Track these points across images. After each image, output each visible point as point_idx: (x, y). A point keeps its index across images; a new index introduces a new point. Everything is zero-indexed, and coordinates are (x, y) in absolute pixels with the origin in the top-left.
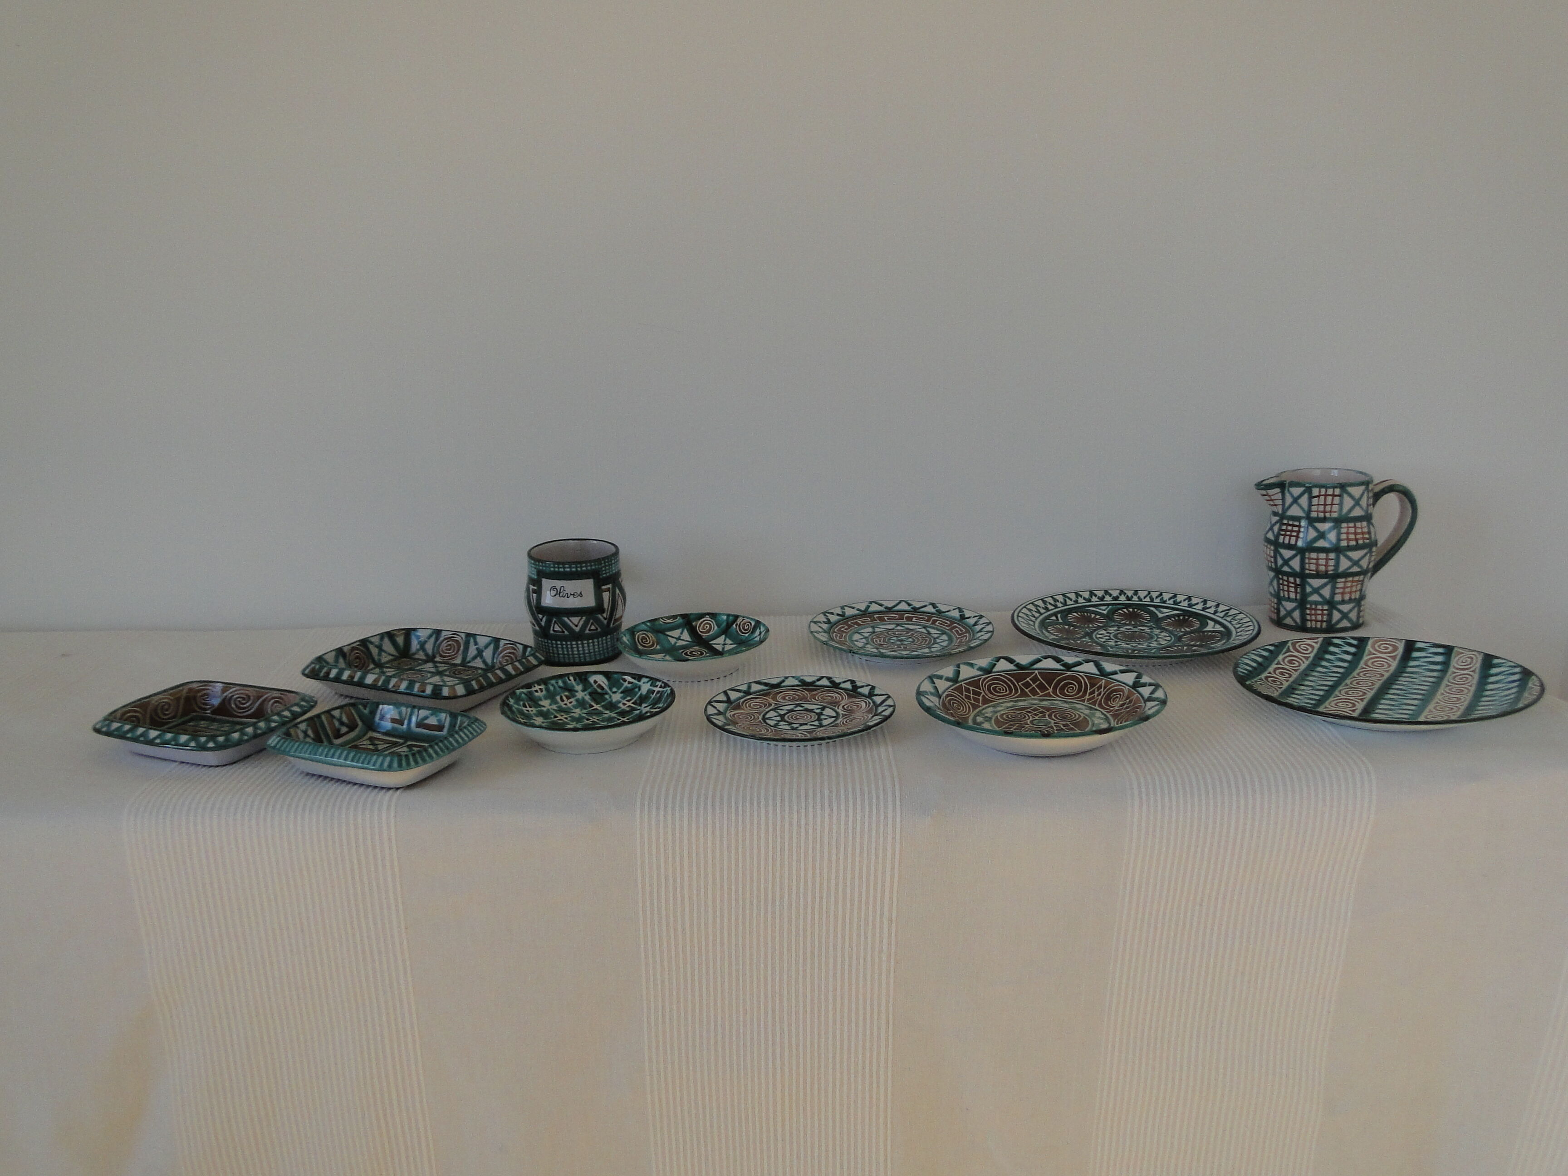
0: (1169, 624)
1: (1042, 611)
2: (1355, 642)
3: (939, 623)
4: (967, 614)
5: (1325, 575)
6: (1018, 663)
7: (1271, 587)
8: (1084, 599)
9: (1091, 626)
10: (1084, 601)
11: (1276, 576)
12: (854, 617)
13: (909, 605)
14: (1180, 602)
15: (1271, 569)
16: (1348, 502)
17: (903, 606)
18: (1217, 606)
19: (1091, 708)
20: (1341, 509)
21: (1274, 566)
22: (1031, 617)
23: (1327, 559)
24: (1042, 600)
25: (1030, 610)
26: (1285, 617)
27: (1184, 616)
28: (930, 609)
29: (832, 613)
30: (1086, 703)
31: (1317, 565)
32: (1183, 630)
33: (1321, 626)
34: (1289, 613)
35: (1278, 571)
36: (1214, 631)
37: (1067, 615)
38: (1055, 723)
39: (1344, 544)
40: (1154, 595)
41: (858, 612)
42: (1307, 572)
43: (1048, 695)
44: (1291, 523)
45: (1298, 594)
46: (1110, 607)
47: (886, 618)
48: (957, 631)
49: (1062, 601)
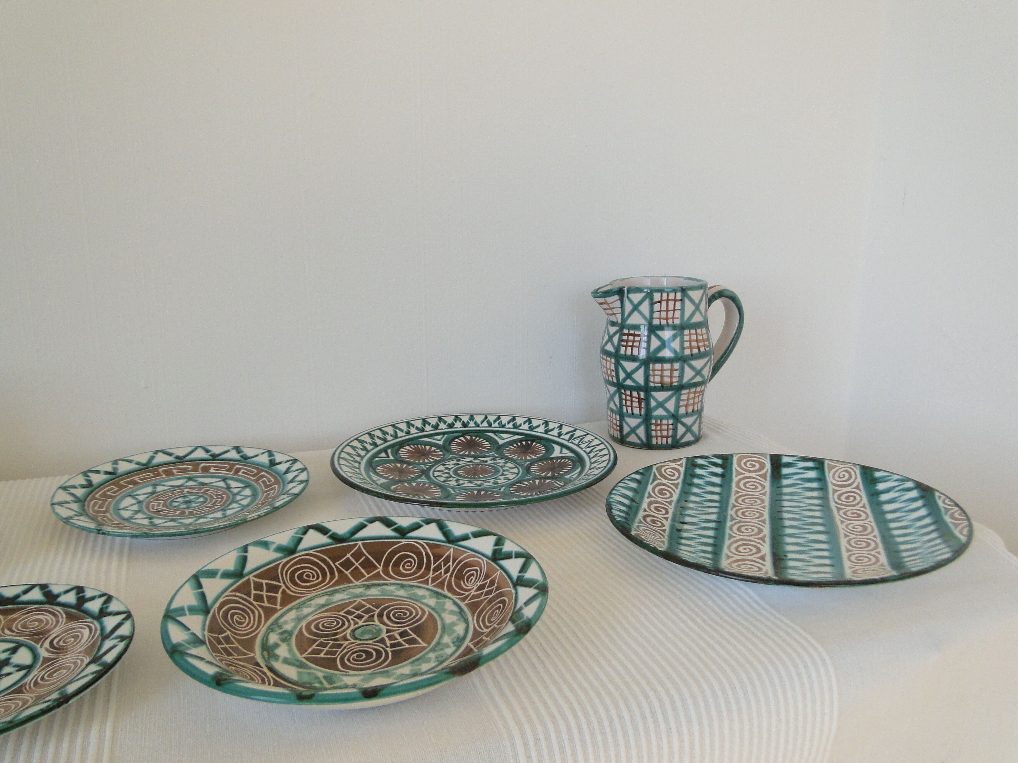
0: (513, 452)
1: (369, 447)
2: (719, 461)
3: (244, 473)
4: (278, 458)
5: (670, 387)
6: (334, 533)
7: (612, 402)
8: (417, 428)
9: (426, 461)
10: (417, 431)
11: (619, 391)
12: (129, 473)
13: (207, 451)
14: (520, 425)
15: (612, 384)
16: (689, 308)
17: (200, 454)
18: (560, 427)
19: (438, 595)
20: (683, 314)
21: (615, 381)
22: (355, 457)
23: (672, 370)
24: (369, 434)
25: (354, 448)
26: (628, 434)
27: (527, 441)
28: (233, 455)
29: (98, 472)
30: (430, 586)
31: (662, 376)
32: (528, 458)
33: (667, 442)
34: (633, 431)
35: (620, 386)
36: (562, 458)
37: (398, 450)
38: (388, 631)
39: (687, 352)
40: (492, 419)
41: (137, 466)
42: (652, 384)
43: (378, 576)
44: (632, 332)
45: (643, 409)
46: (446, 436)
47: (175, 471)
48: (264, 482)
49: (392, 433)
